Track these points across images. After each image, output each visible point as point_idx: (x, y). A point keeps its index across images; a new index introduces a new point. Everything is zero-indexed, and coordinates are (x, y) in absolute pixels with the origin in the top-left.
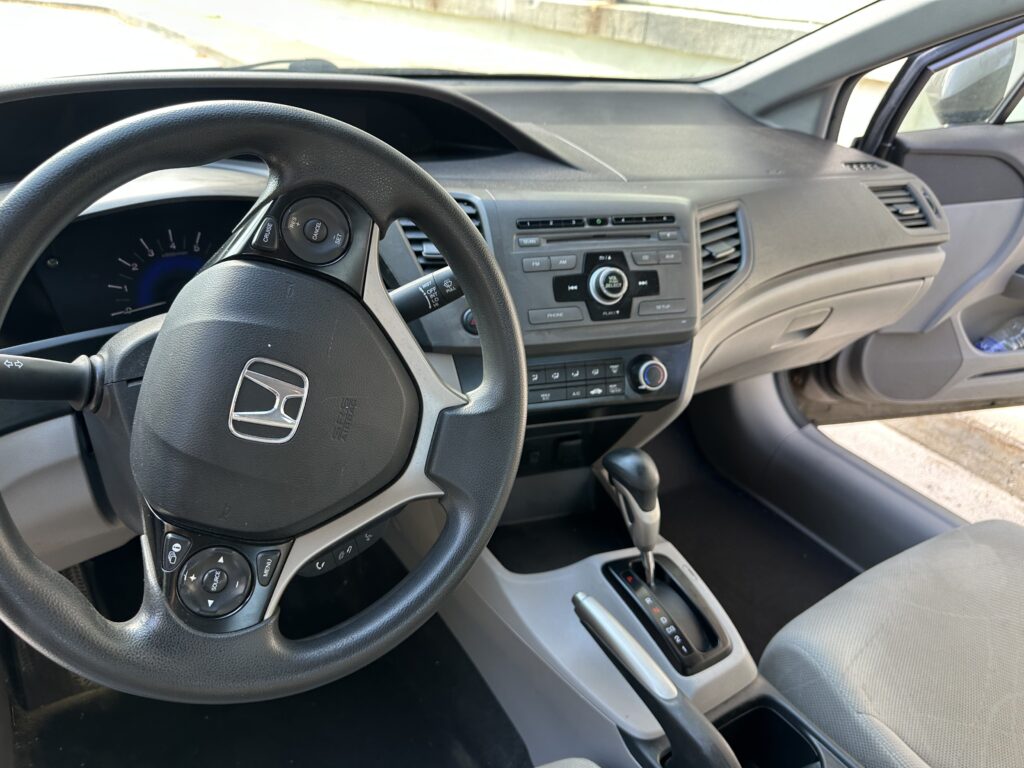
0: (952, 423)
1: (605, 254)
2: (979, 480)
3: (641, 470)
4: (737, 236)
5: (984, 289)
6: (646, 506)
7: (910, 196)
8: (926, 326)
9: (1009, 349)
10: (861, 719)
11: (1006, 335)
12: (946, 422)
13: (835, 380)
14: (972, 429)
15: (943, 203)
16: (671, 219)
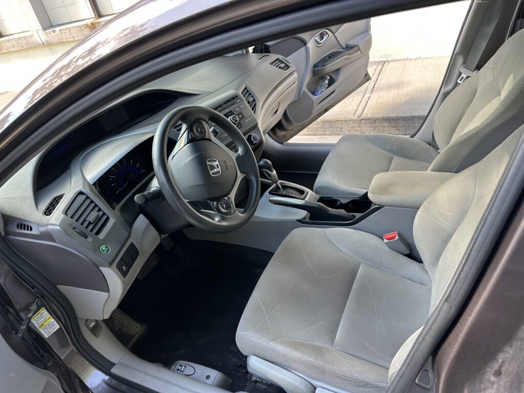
0: (318, 124)
1: (228, 113)
2: (334, 136)
3: (266, 162)
4: (250, 94)
5: (308, 77)
6: (272, 171)
7: (280, 61)
8: (299, 96)
9: (323, 91)
10: (341, 189)
11: (319, 88)
12: (316, 124)
13: (283, 125)
14: (324, 122)
15: (286, 57)
16: (236, 96)
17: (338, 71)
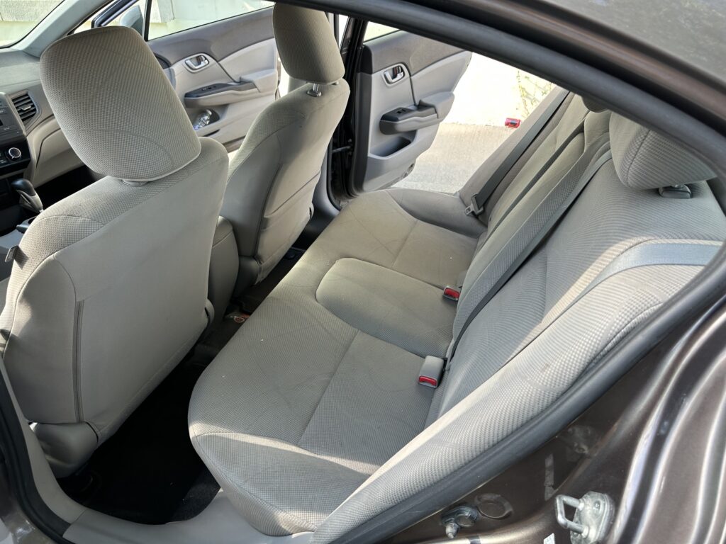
4: (31, 102)
17: (224, 107)
